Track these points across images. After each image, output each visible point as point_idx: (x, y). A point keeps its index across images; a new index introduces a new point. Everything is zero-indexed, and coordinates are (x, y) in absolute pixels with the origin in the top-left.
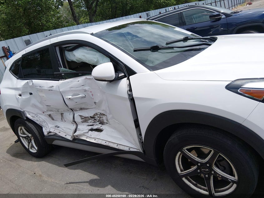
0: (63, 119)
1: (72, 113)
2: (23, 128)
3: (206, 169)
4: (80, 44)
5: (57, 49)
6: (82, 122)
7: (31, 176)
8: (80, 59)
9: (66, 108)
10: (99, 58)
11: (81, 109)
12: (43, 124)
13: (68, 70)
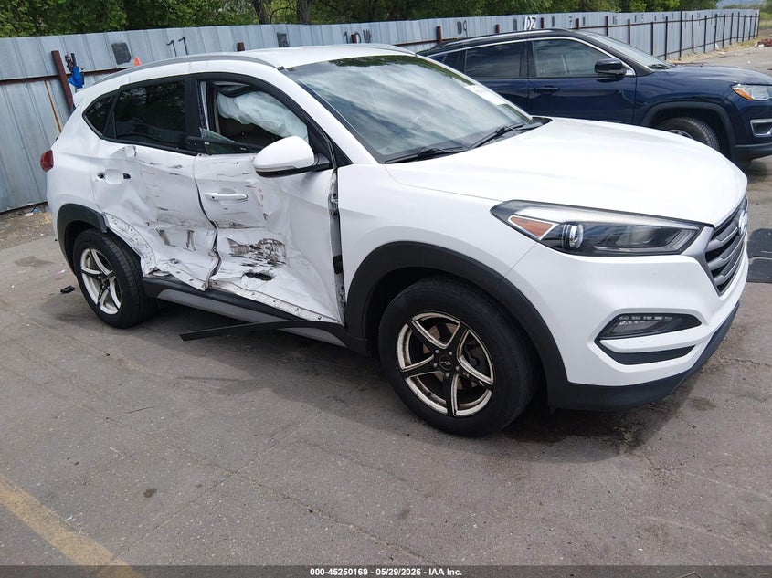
0: (190, 245)
1: (212, 232)
2: (94, 252)
3: (447, 361)
4: (252, 86)
5: (203, 87)
6: (232, 255)
7: (99, 358)
8: (247, 115)
9: (203, 218)
10: (286, 121)
11: (234, 226)
12: (143, 251)
13: (218, 136)
